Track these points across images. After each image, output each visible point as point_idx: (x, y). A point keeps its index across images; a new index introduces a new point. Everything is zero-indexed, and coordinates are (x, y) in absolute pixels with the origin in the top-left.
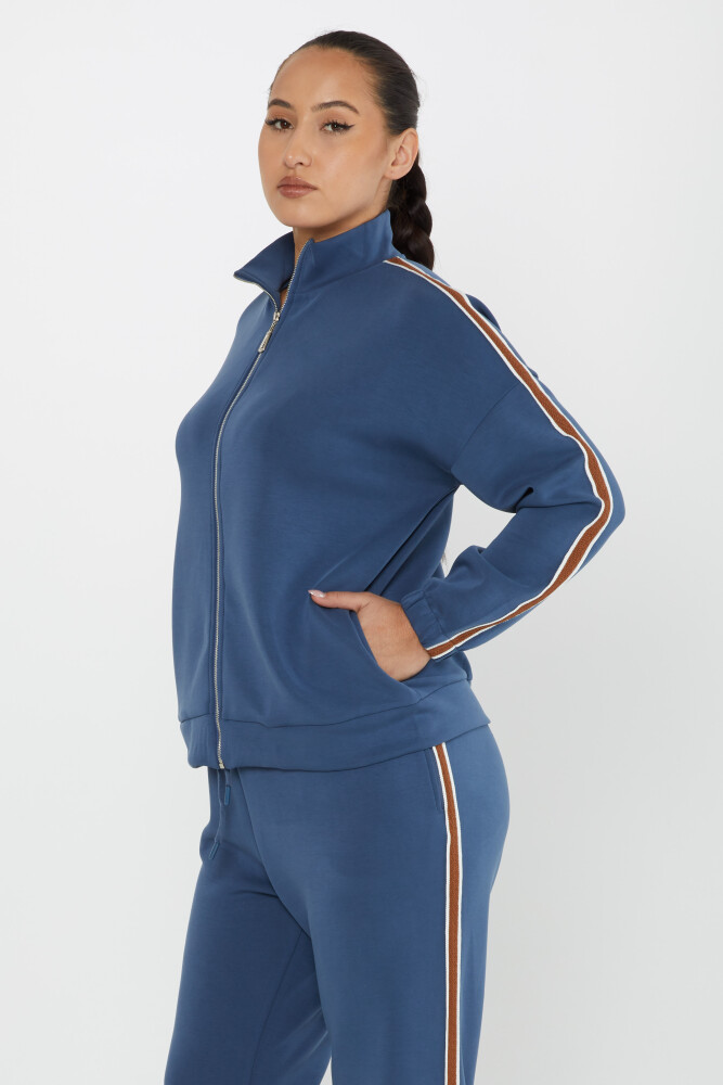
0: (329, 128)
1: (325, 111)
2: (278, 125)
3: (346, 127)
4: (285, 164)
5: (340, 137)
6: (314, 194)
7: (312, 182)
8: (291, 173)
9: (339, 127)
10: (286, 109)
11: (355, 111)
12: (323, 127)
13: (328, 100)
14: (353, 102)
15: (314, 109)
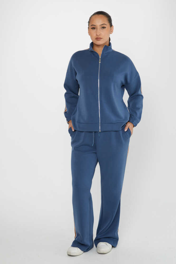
0: (102, 28)
1: (102, 26)
2: (93, 29)
3: (105, 28)
4: (97, 35)
5: (105, 29)
6: (102, 39)
7: (102, 37)
8: (98, 37)
9: (103, 28)
10: (95, 26)
11: (106, 25)
12: (101, 28)
13: (102, 24)
14: (105, 23)
15: (100, 26)
